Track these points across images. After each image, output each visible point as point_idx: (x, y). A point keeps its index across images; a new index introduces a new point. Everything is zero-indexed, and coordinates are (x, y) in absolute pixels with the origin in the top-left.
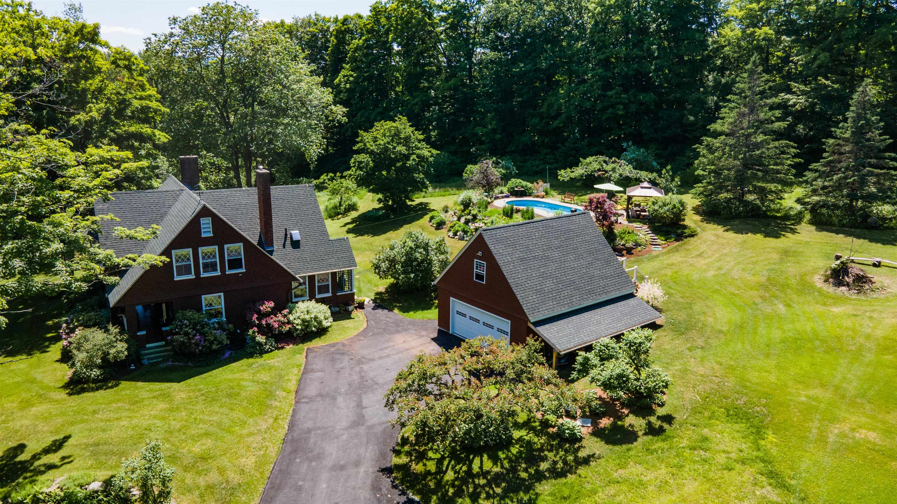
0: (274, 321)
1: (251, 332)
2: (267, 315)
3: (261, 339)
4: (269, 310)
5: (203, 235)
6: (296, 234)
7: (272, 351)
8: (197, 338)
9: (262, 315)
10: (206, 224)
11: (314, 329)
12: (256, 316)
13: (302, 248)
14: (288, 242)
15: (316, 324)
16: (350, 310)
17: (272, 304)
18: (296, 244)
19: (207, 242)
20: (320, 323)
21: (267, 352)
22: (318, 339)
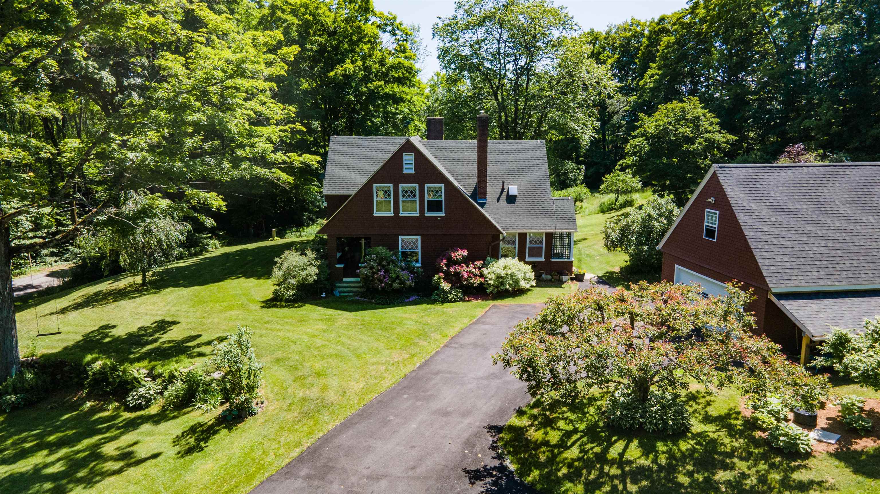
0: (464, 271)
1: (436, 277)
2: (457, 263)
3: (445, 286)
4: (461, 257)
5: (405, 172)
6: (513, 190)
7: (455, 301)
8: (380, 273)
9: (452, 262)
10: (409, 159)
11: (508, 287)
12: (445, 261)
13: (517, 204)
14: (504, 196)
15: (511, 282)
16: (564, 280)
17: (465, 253)
18: (511, 199)
19: (408, 179)
20: (517, 282)
21: (450, 301)
22: (511, 299)
